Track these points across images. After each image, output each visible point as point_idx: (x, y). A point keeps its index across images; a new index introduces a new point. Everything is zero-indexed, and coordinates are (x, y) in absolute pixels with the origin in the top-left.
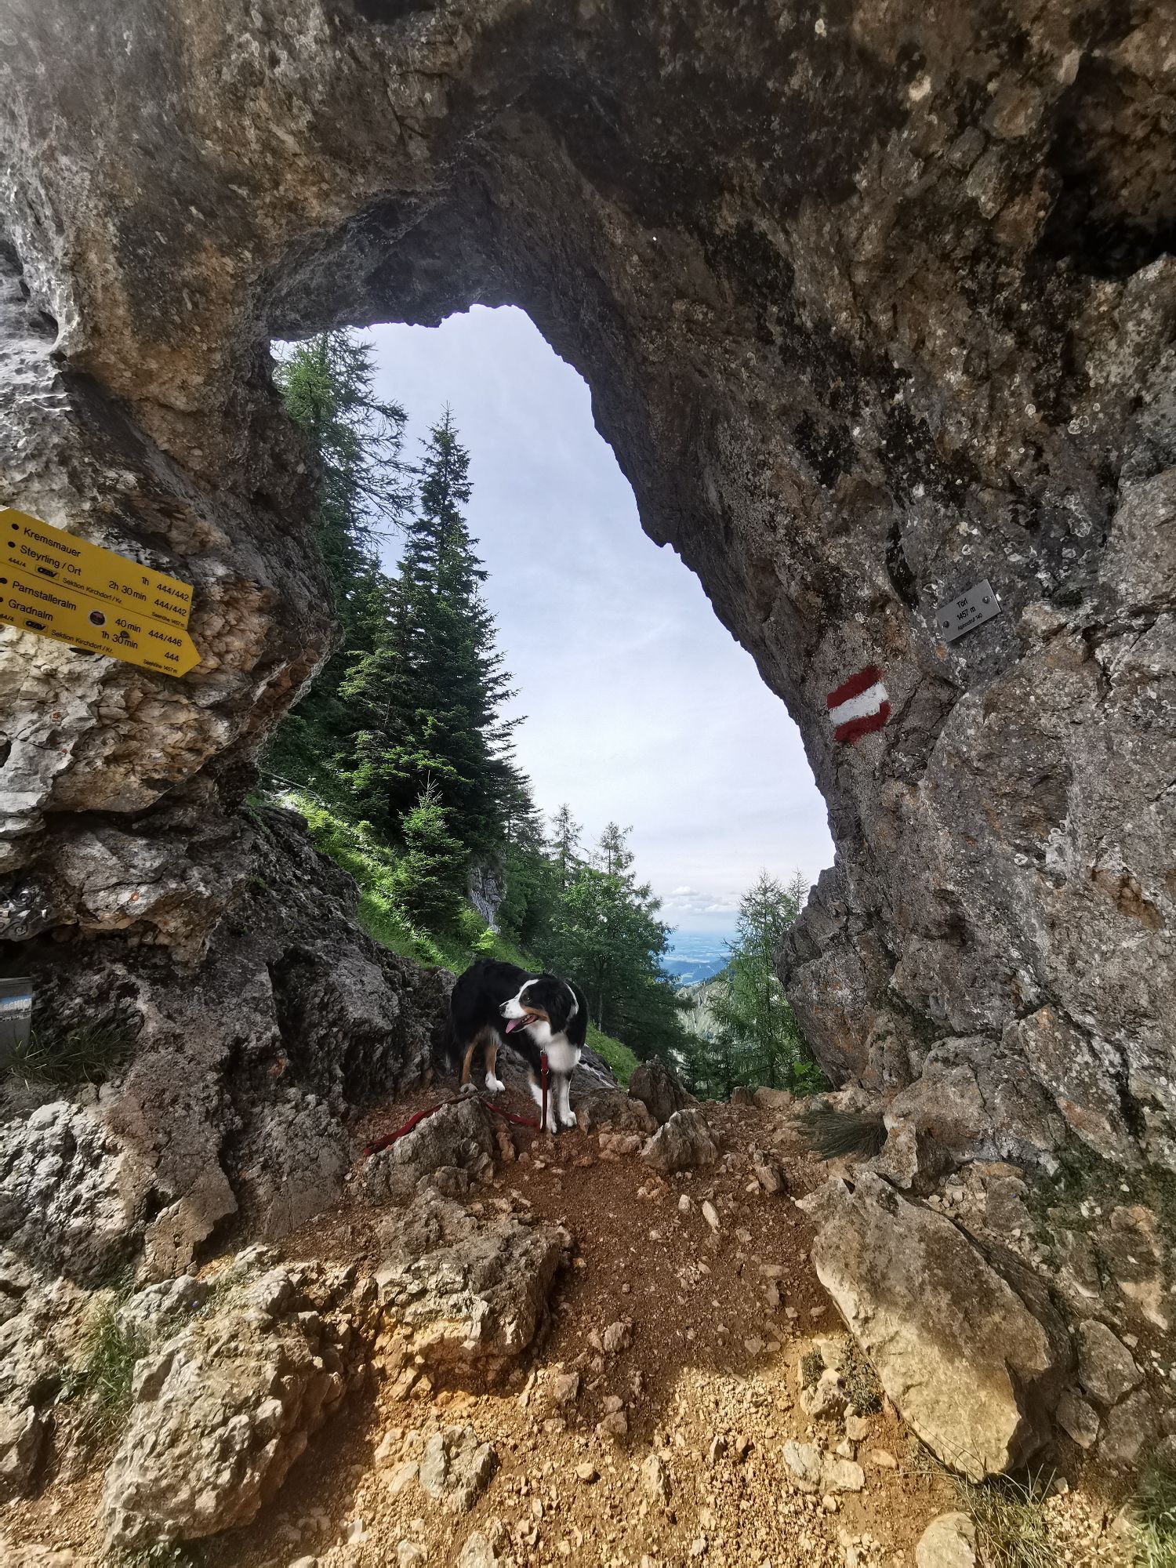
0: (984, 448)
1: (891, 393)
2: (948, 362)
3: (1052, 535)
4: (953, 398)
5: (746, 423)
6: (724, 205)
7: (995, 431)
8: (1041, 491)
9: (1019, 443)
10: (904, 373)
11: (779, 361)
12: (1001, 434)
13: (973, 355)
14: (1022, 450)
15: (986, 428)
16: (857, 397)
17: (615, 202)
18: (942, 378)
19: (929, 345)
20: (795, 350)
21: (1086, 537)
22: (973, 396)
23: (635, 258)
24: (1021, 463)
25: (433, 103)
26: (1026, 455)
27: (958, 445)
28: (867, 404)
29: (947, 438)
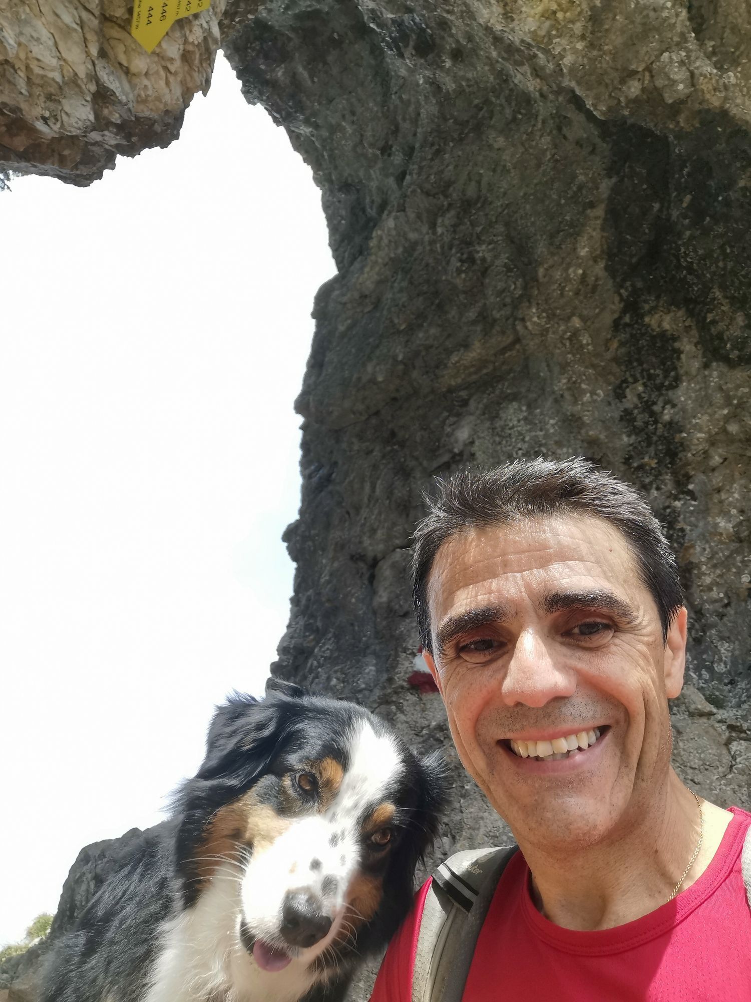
0: (705, 574)
1: (676, 498)
2: (726, 514)
3: (704, 657)
4: (711, 533)
5: (552, 422)
6: (672, 314)
7: (718, 572)
8: (713, 626)
9: (724, 590)
10: (692, 495)
11: (617, 415)
12: (720, 576)
13: (744, 523)
14: (722, 595)
15: (715, 566)
16: (655, 480)
17: (602, 237)
18: (713, 518)
19: (723, 496)
20: (634, 419)
21: (719, 673)
22: (725, 543)
23: (580, 271)
24: (716, 601)
25: (676, 91)
26: (721, 600)
27: (695, 560)
28: (658, 489)
29: (692, 551)
